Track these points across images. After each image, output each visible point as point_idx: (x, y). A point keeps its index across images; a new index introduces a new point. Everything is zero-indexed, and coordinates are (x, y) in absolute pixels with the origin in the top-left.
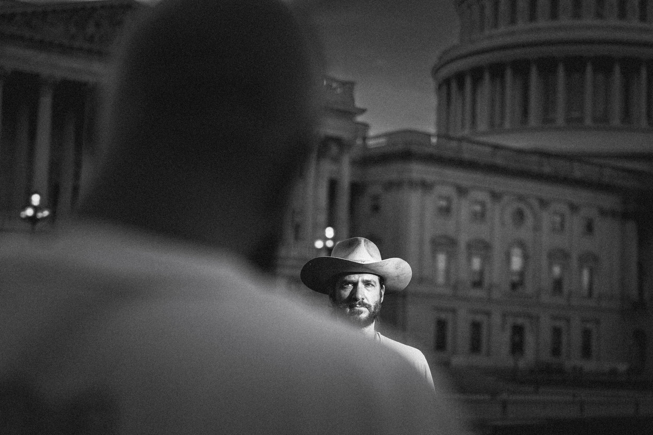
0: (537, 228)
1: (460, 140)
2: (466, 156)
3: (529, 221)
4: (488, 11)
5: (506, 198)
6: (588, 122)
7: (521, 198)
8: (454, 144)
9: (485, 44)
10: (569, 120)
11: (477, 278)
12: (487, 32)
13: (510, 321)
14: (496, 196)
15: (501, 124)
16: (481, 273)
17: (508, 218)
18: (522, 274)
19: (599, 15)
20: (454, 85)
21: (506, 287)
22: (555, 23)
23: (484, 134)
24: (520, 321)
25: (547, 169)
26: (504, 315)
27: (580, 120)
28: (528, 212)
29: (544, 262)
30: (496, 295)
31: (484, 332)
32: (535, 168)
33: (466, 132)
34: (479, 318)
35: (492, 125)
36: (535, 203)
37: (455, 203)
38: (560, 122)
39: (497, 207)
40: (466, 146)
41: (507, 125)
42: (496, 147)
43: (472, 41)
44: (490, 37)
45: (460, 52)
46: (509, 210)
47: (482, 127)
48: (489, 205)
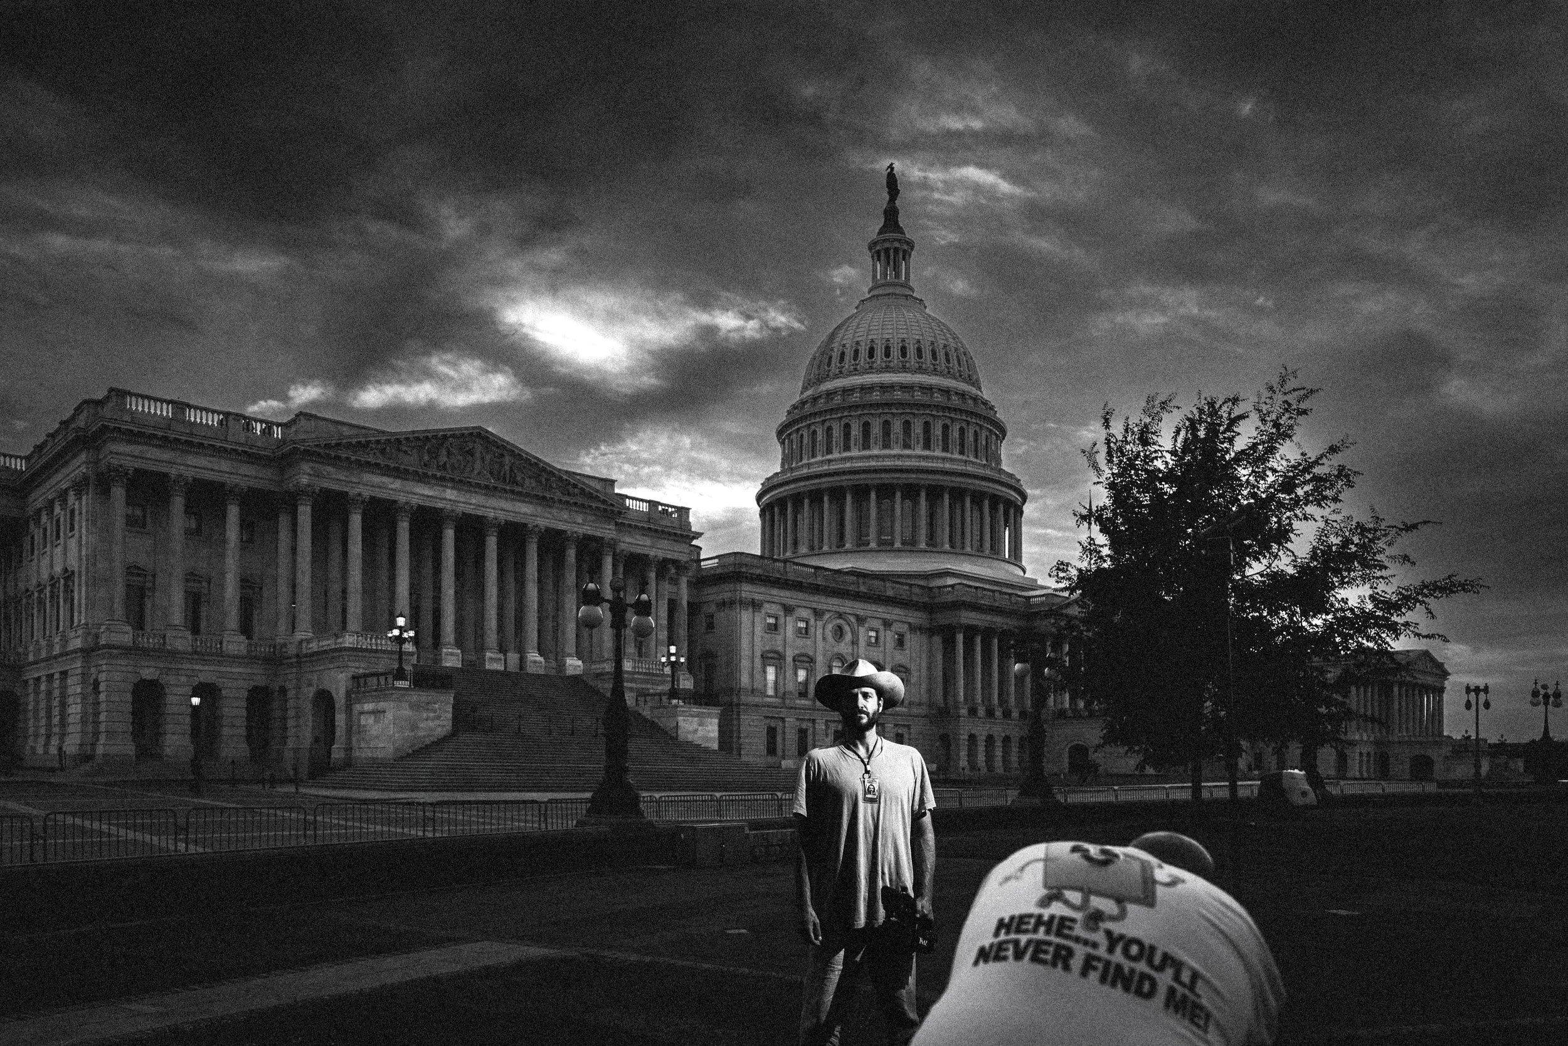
0: (855, 643)
1: (785, 561)
2: (791, 576)
3: (848, 637)
4: (806, 441)
5: (827, 616)
6: (898, 545)
7: (840, 616)
8: (777, 565)
9: (805, 472)
10: (881, 543)
11: (802, 688)
12: (805, 461)
14: (818, 614)
15: (821, 547)
16: (806, 683)
17: (829, 635)
19: (906, 446)
20: (776, 511)
22: (867, 453)
23: (804, 556)
25: (864, 589)
27: (891, 543)
28: (847, 628)
32: (852, 588)
33: (788, 554)
35: (812, 548)
36: (853, 619)
37: (782, 621)
38: (873, 545)
39: (820, 624)
40: (790, 568)
41: (825, 548)
42: (816, 568)
43: (792, 470)
44: (809, 465)
45: (781, 479)
46: (830, 627)
47: (803, 550)
48: (812, 622)
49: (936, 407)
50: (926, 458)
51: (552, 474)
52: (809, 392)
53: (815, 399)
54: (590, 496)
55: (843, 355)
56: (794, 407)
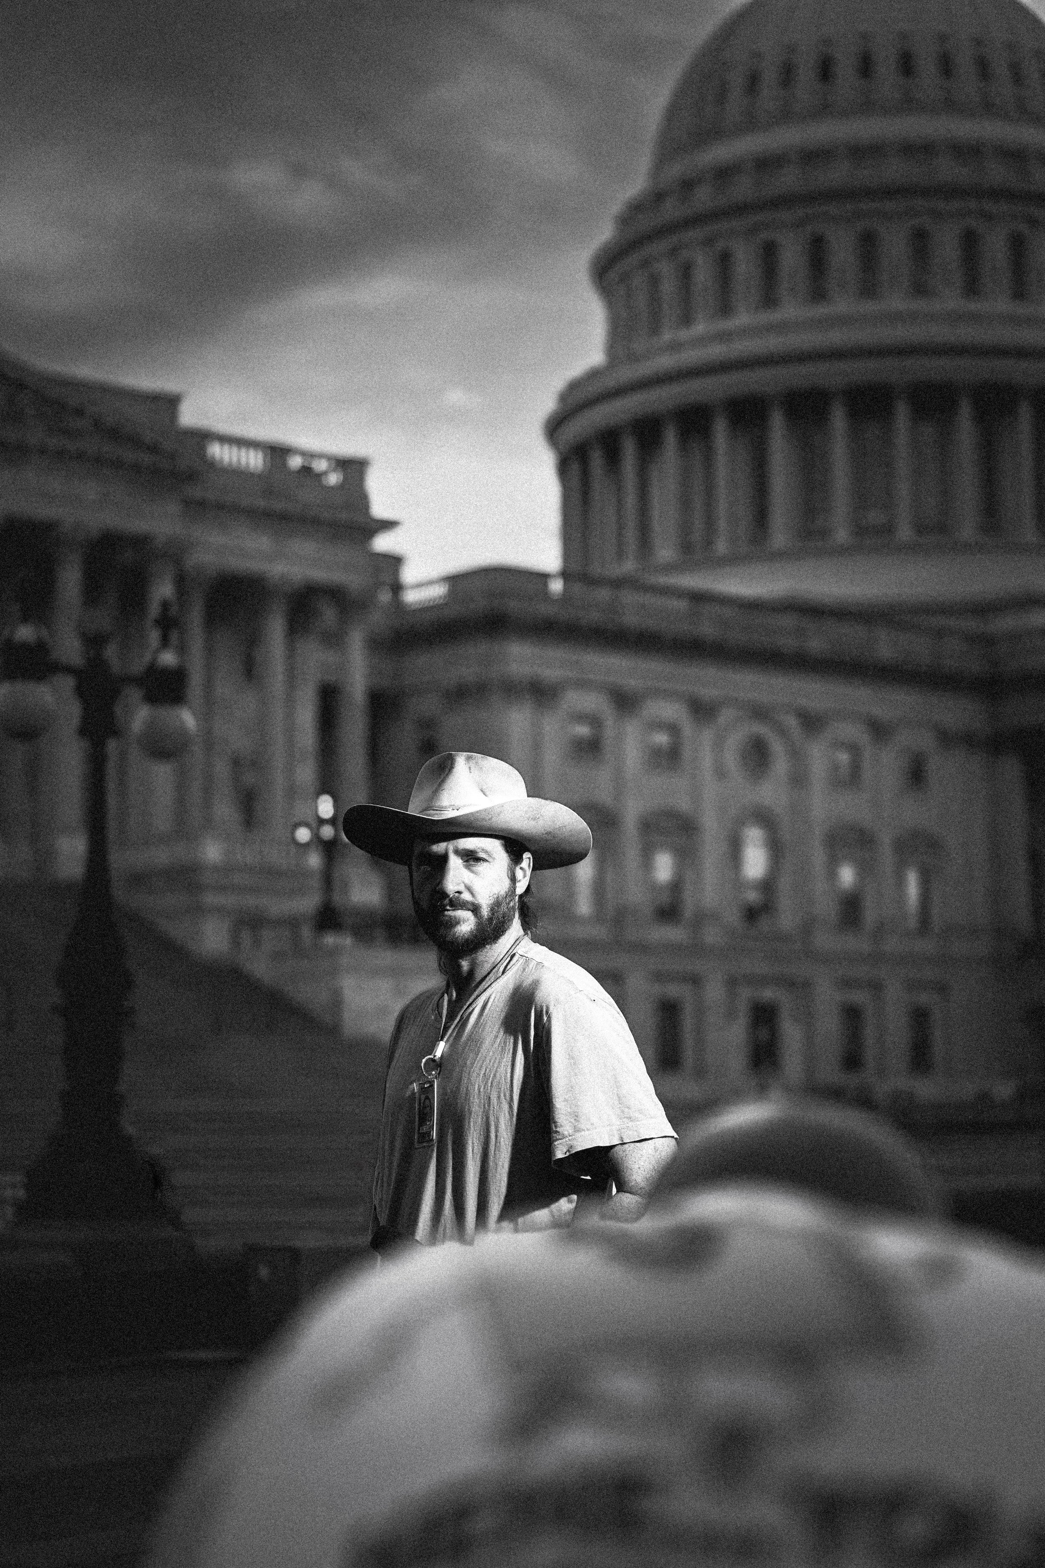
0: (798, 780)
1: (618, 584)
2: (633, 620)
3: (781, 765)
4: (668, 287)
5: (726, 715)
6: (905, 533)
7: (759, 713)
8: (603, 594)
9: (665, 362)
10: (860, 530)
11: (665, 899)
12: (666, 337)
13: (746, 994)
14: (702, 710)
15: (709, 543)
16: (676, 886)
17: (731, 759)
18: (767, 886)
19: (920, 289)
20: (597, 459)
21: (733, 917)
22: (821, 310)
23: (671, 568)
24: (768, 994)
25: (816, 645)
26: (732, 983)
27: (888, 529)
28: (777, 747)
29: (819, 857)
30: (712, 936)
31: (688, 1022)
32: (788, 643)
33: (629, 566)
34: (673, 990)
35: (686, 547)
36: (792, 722)
37: (609, 732)
38: (842, 535)
39: (707, 736)
40: (629, 598)
41: (722, 547)
42: (698, 598)
43: (633, 358)
44: (675, 347)
45: (610, 382)
46: (735, 740)
47: (665, 552)
48: (687, 729)
49: (996, 194)
50: (975, 318)
51: (21, 386)
52: (676, 170)
53: (687, 185)
54: (114, 434)
55: (753, 81)
56: (636, 208)
